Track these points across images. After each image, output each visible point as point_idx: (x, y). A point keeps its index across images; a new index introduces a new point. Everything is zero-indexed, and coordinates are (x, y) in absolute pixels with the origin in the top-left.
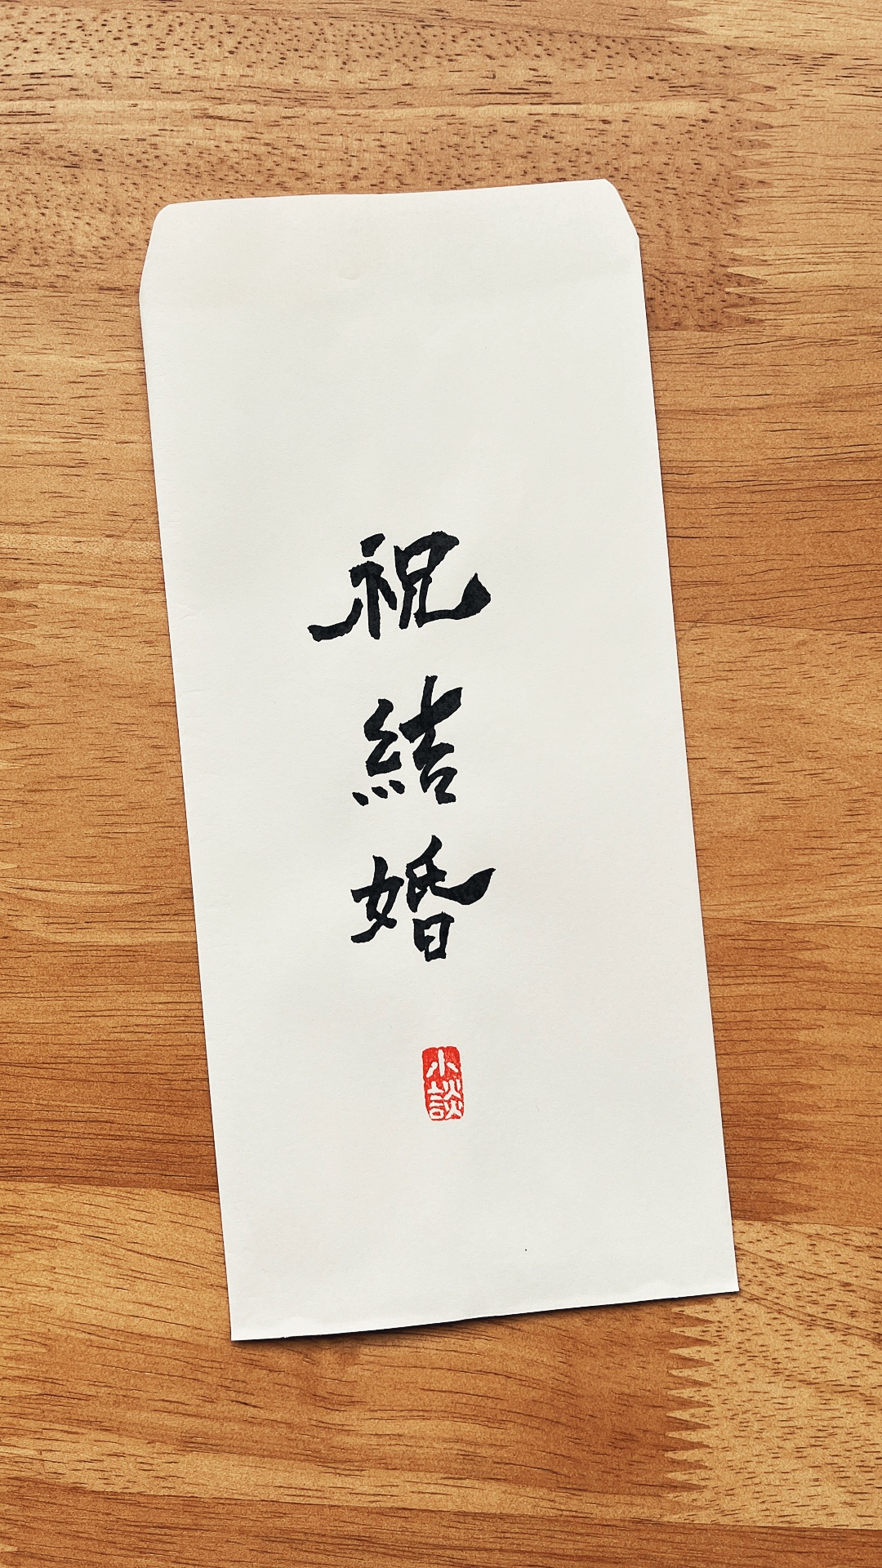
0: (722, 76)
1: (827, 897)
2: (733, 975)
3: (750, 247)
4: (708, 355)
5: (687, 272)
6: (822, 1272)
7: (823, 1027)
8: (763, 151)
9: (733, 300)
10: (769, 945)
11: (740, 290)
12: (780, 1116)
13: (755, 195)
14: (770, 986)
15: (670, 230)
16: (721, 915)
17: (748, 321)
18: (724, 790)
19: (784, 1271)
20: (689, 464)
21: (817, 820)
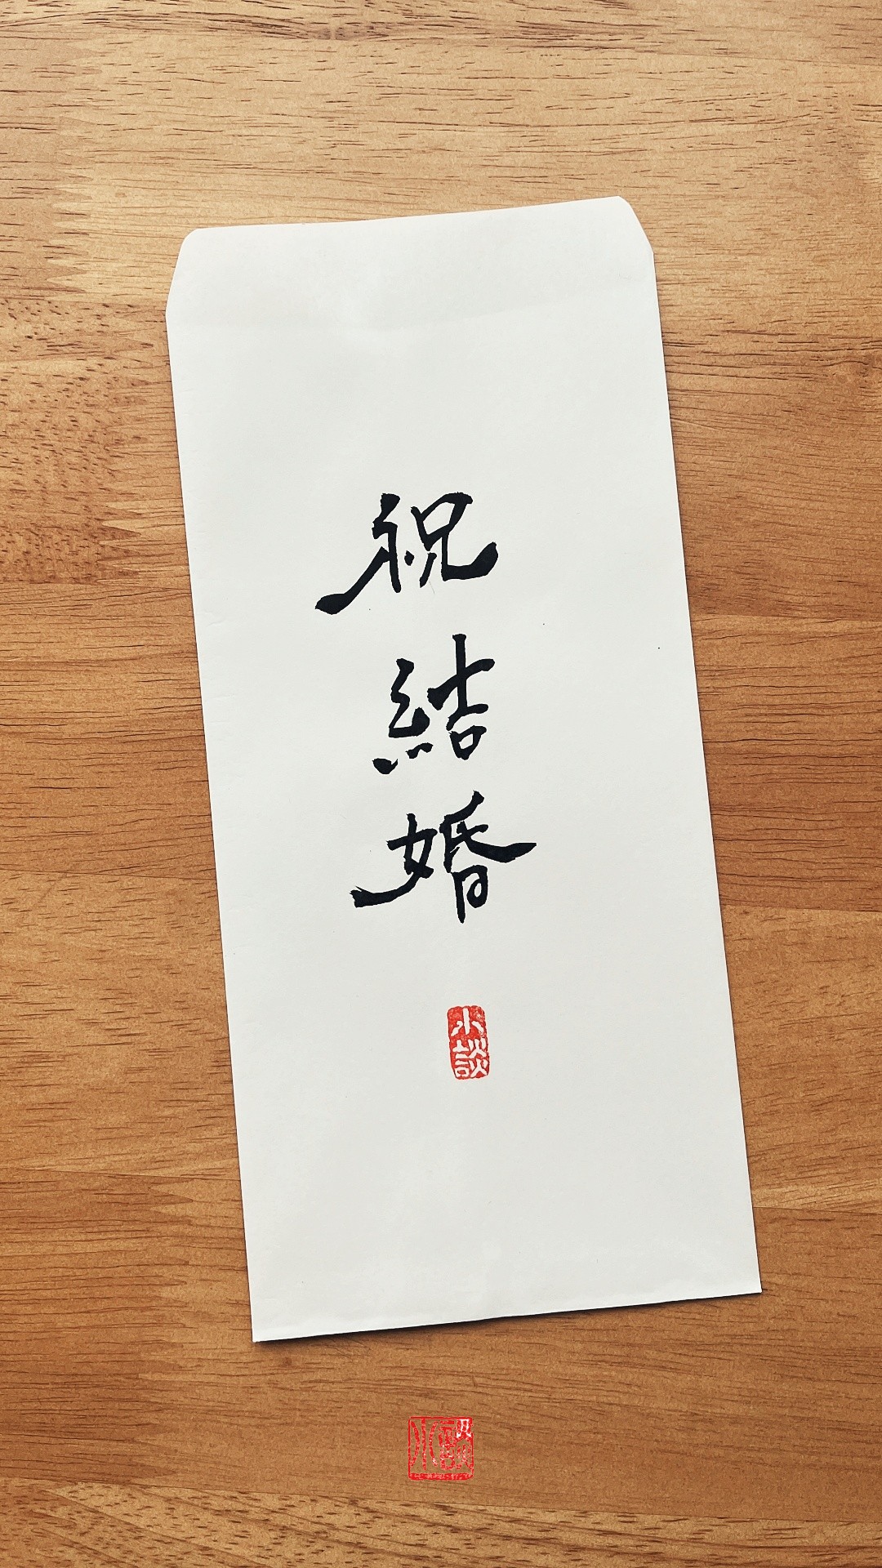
0: (99, 334)
1: (191, 1150)
2: (96, 1230)
3: (125, 501)
4: (83, 607)
5: (62, 526)
6: (180, 1536)
7: (186, 1283)
8: (139, 407)
9: (108, 552)
10: (133, 1199)
11: (114, 543)
12: (140, 1376)
13: (129, 450)
14: (134, 1241)
15: (47, 485)
16: (86, 1169)
17: (124, 574)
18: (91, 1042)
19: (142, 1535)
20: (60, 716)
21: (184, 1071)
